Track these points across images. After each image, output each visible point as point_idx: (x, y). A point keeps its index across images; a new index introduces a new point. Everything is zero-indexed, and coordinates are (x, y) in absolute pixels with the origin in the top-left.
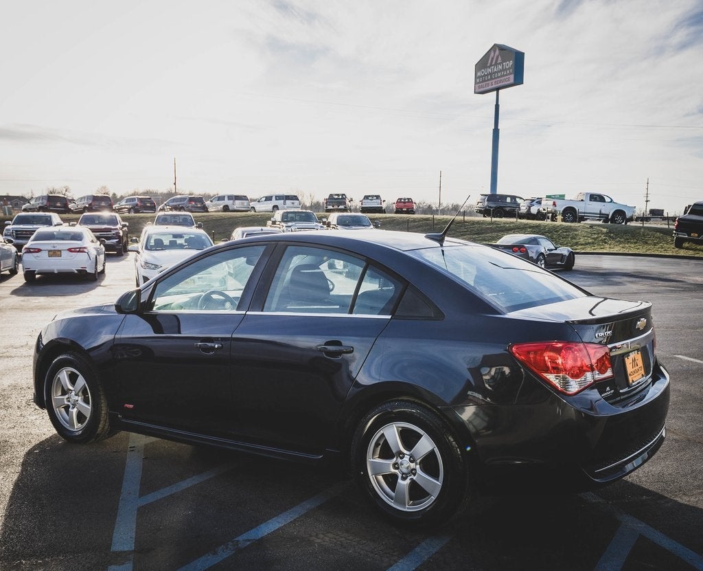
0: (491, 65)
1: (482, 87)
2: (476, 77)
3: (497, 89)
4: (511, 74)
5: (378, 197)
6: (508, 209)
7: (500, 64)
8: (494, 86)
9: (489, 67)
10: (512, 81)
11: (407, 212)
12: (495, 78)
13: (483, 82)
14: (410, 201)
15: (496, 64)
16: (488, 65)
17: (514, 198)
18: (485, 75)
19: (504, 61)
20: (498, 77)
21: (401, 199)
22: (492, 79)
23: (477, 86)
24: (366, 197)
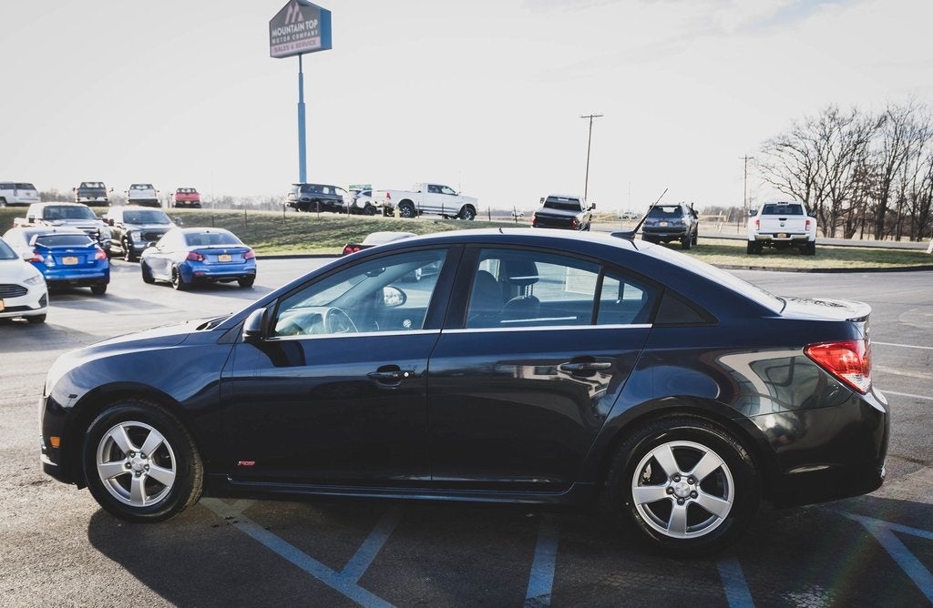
0: (290, 23)
1: (280, 49)
2: (271, 38)
3: (300, 54)
4: (315, 36)
5: (149, 186)
6: (326, 202)
7: (301, 22)
8: (296, 50)
9: (288, 25)
10: (318, 44)
11: (192, 206)
12: (296, 40)
13: (280, 43)
14: (193, 192)
15: (296, 22)
16: (286, 23)
17: (332, 188)
18: (282, 36)
19: (306, 19)
20: (300, 39)
21: (180, 189)
22: (291, 40)
23: (273, 48)
24: (134, 186)
